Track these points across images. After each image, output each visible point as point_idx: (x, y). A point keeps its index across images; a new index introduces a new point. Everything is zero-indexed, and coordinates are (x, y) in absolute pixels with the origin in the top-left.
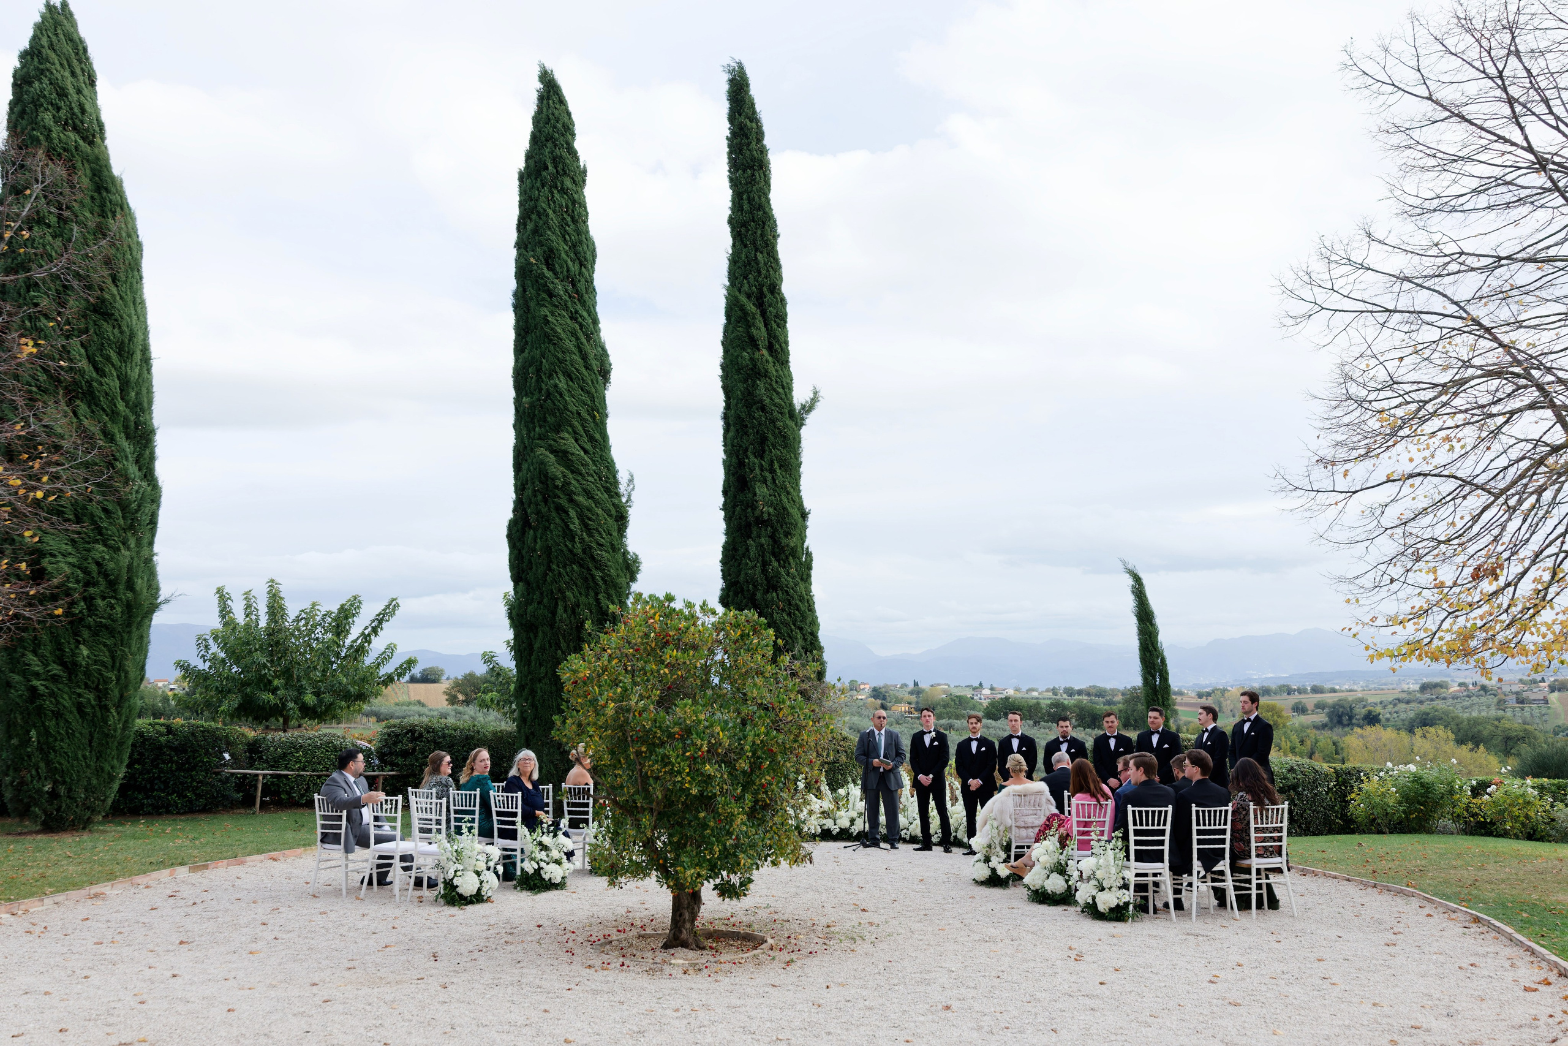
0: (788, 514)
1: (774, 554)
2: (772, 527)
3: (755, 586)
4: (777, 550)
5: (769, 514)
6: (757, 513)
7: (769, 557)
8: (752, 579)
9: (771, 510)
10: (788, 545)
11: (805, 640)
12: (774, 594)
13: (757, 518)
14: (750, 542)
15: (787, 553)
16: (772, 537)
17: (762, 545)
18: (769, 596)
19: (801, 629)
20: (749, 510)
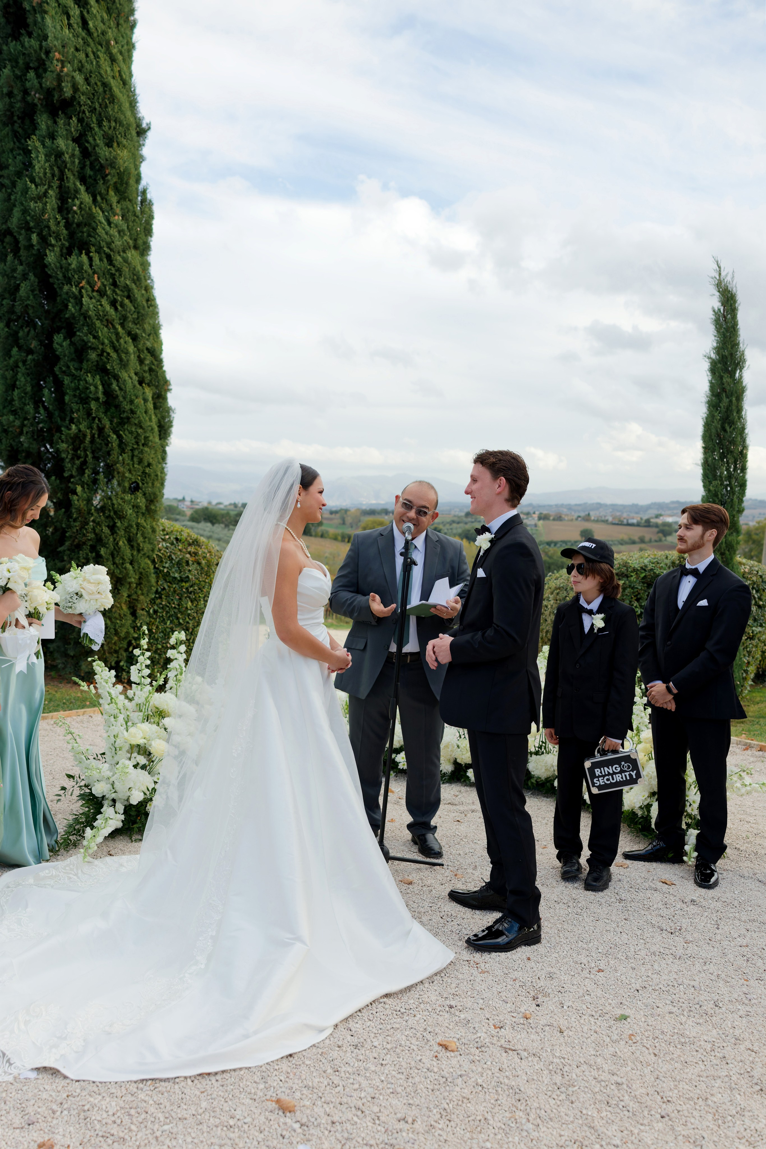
0: (113, 99)
1: (83, 180)
2: (80, 120)
3: (44, 240)
4: (89, 172)
5: (75, 88)
6: (49, 81)
7: (73, 181)
8: (38, 221)
9: (79, 78)
10: (112, 164)
11: (141, 361)
12: (84, 258)
13: (49, 93)
14: (34, 142)
15: (112, 179)
16: (79, 140)
17: (59, 155)
18: (73, 261)
19: (135, 338)
20: (31, 74)
